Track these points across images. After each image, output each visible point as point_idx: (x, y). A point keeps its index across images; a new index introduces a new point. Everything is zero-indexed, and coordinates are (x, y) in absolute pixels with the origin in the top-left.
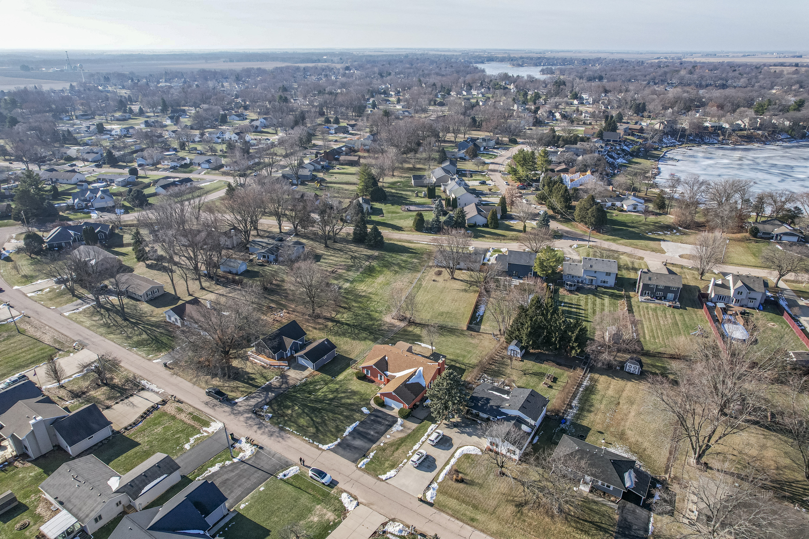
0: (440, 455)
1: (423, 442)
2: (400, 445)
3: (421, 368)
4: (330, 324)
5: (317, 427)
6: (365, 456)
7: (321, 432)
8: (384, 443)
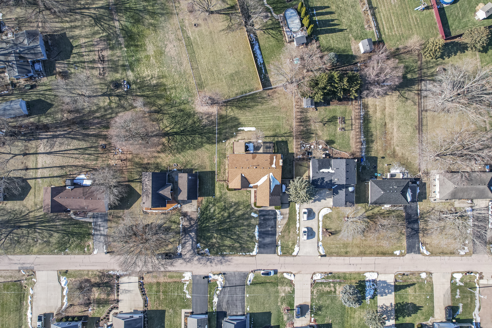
0: (312, 224)
1: (299, 220)
2: (289, 229)
3: (271, 174)
4: (164, 140)
5: (238, 242)
6: (277, 246)
7: (243, 244)
8: (281, 232)
